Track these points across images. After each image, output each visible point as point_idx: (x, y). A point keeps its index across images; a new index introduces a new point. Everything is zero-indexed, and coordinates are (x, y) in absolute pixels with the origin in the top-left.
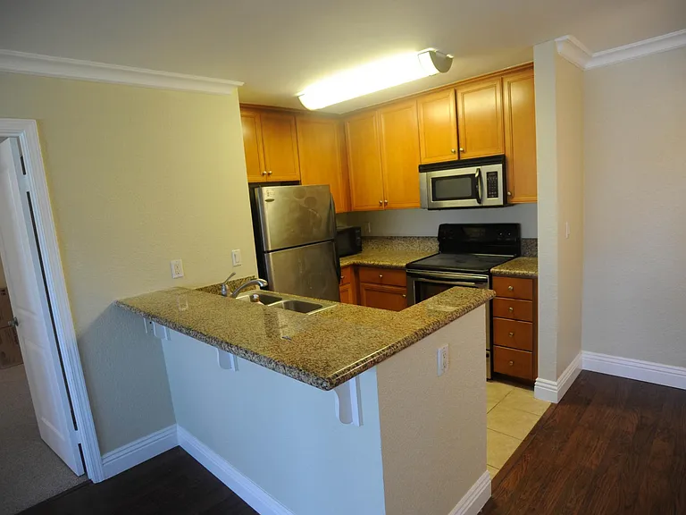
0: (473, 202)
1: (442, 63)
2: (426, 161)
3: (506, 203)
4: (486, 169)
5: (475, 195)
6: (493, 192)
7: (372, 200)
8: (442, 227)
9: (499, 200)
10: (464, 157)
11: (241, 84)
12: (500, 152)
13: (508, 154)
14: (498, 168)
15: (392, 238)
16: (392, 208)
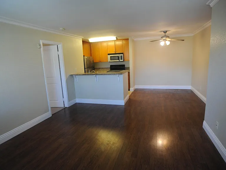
0: (118, 61)
1: (117, 38)
2: (109, 53)
3: (124, 61)
4: (120, 55)
5: (119, 59)
6: (121, 59)
7: (97, 60)
8: (111, 66)
9: (122, 60)
10: (116, 53)
11: (83, 37)
12: (122, 52)
13: (124, 53)
14: (122, 55)
15: (100, 68)
16: (101, 62)
